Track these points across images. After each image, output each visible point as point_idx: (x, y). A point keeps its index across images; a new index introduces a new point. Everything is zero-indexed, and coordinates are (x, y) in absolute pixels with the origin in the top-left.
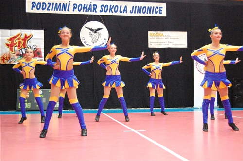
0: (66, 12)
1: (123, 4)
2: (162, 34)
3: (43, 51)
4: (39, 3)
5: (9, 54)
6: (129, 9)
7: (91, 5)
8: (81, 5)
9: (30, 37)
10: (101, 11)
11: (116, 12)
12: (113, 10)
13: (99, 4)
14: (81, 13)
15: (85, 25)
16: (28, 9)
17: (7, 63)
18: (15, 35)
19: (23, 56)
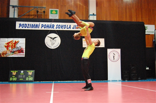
0: (38, 29)
1: (69, 24)
3: (24, 50)
4: (23, 24)
5: (6, 52)
6: (72, 27)
7: (51, 25)
8: (46, 25)
9: (18, 42)
10: (56, 28)
11: (65, 28)
12: (63, 27)
13: (55, 24)
14: (46, 29)
15: (47, 36)
17: (5, 56)
18: (10, 41)
19: (14, 52)
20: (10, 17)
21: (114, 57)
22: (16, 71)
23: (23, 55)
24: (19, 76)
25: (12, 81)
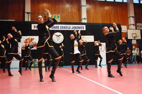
1: (69, 26)
2: (84, 37)
6: (71, 27)
7: (56, 26)
9: (33, 39)
10: (60, 29)
12: (65, 28)
13: (60, 25)
14: (53, 29)
17: (24, 49)
18: (27, 38)
20: (25, 21)
21: (101, 48)
24: (35, 63)
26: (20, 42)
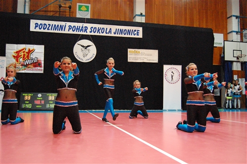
0: (63, 32)
1: (108, 27)
2: (139, 52)
3: (43, 62)
4: (41, 24)
5: (15, 65)
6: (113, 31)
7: (82, 27)
8: (75, 27)
9: (33, 51)
10: (90, 32)
11: (103, 33)
12: (100, 31)
13: (89, 26)
14: (75, 33)
15: (77, 43)
16: (32, 29)
18: (20, 49)
19: (26, 66)
20: (18, 12)
21: (172, 76)
22: (30, 95)
23: (40, 70)
24: (35, 101)
25: (26, 110)
26: (5, 56)
